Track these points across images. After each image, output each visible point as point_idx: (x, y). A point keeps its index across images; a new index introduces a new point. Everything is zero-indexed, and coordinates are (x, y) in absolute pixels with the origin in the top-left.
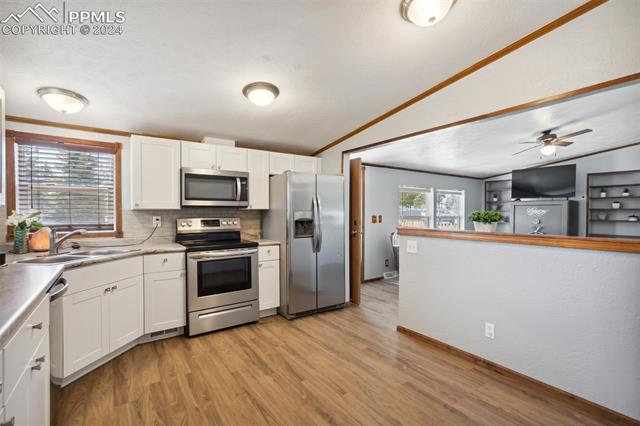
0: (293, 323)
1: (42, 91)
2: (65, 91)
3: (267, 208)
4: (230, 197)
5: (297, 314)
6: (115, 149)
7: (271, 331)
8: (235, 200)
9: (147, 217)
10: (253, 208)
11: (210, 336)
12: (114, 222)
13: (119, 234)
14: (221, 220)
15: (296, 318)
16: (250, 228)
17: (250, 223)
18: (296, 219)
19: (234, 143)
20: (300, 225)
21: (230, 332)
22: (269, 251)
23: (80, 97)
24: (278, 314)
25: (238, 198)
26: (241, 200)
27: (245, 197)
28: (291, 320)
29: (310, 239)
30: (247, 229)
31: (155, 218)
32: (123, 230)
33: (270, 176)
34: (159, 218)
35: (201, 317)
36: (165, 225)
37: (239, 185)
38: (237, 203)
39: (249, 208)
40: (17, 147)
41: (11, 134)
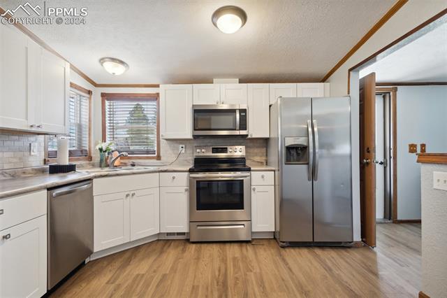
0: (283, 251)
1: (102, 60)
2: (113, 60)
3: (268, 136)
4: (231, 127)
5: (290, 243)
6: (156, 97)
7: (256, 253)
8: (235, 130)
9: (176, 145)
10: (254, 136)
11: (206, 245)
12: (156, 149)
13: (159, 158)
14: (229, 147)
15: (288, 247)
16: (256, 155)
17: (256, 150)
18: (287, 145)
19: (238, 80)
20: (293, 152)
21: (222, 245)
22: (263, 177)
23: (122, 62)
24: (275, 238)
25: (238, 128)
26: (240, 129)
27: (243, 126)
28: (283, 247)
29: (305, 167)
30: (253, 156)
31: (181, 146)
32: (161, 155)
33: (270, 106)
34: (184, 146)
35: (199, 228)
36: (188, 152)
37: (238, 115)
38: (237, 133)
39: (249, 137)
40: (107, 103)
41: (103, 95)
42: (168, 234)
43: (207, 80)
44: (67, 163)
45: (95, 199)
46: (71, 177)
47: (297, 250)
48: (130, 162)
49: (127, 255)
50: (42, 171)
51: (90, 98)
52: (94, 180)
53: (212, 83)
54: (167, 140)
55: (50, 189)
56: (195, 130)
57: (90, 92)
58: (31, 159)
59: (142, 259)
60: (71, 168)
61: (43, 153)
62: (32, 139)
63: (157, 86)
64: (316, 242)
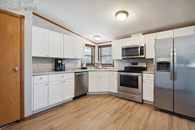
1: (94, 37)
2: (97, 36)
5: (160, 109)
8: (138, 55)
9: (119, 62)
10: (148, 58)
12: (112, 63)
13: (113, 66)
14: (138, 63)
18: (157, 62)
19: (142, 34)
22: (148, 76)
26: (141, 55)
34: (121, 62)
35: (121, 92)
36: (123, 64)
37: (139, 49)
38: (139, 57)
39: (146, 58)
40: (99, 49)
41: (98, 46)
42: (112, 93)
43: (129, 36)
44: (85, 67)
45: (89, 77)
46: (86, 70)
47: (162, 113)
48: (105, 67)
49: (97, 96)
50: (80, 69)
51: (95, 48)
52: (89, 72)
53: (131, 37)
54: (116, 60)
55: (75, 73)
56: (122, 56)
57: (95, 46)
58: (78, 65)
59: (100, 98)
60: (86, 68)
61: (81, 64)
62: (78, 60)
63: (111, 42)
64: (175, 113)
